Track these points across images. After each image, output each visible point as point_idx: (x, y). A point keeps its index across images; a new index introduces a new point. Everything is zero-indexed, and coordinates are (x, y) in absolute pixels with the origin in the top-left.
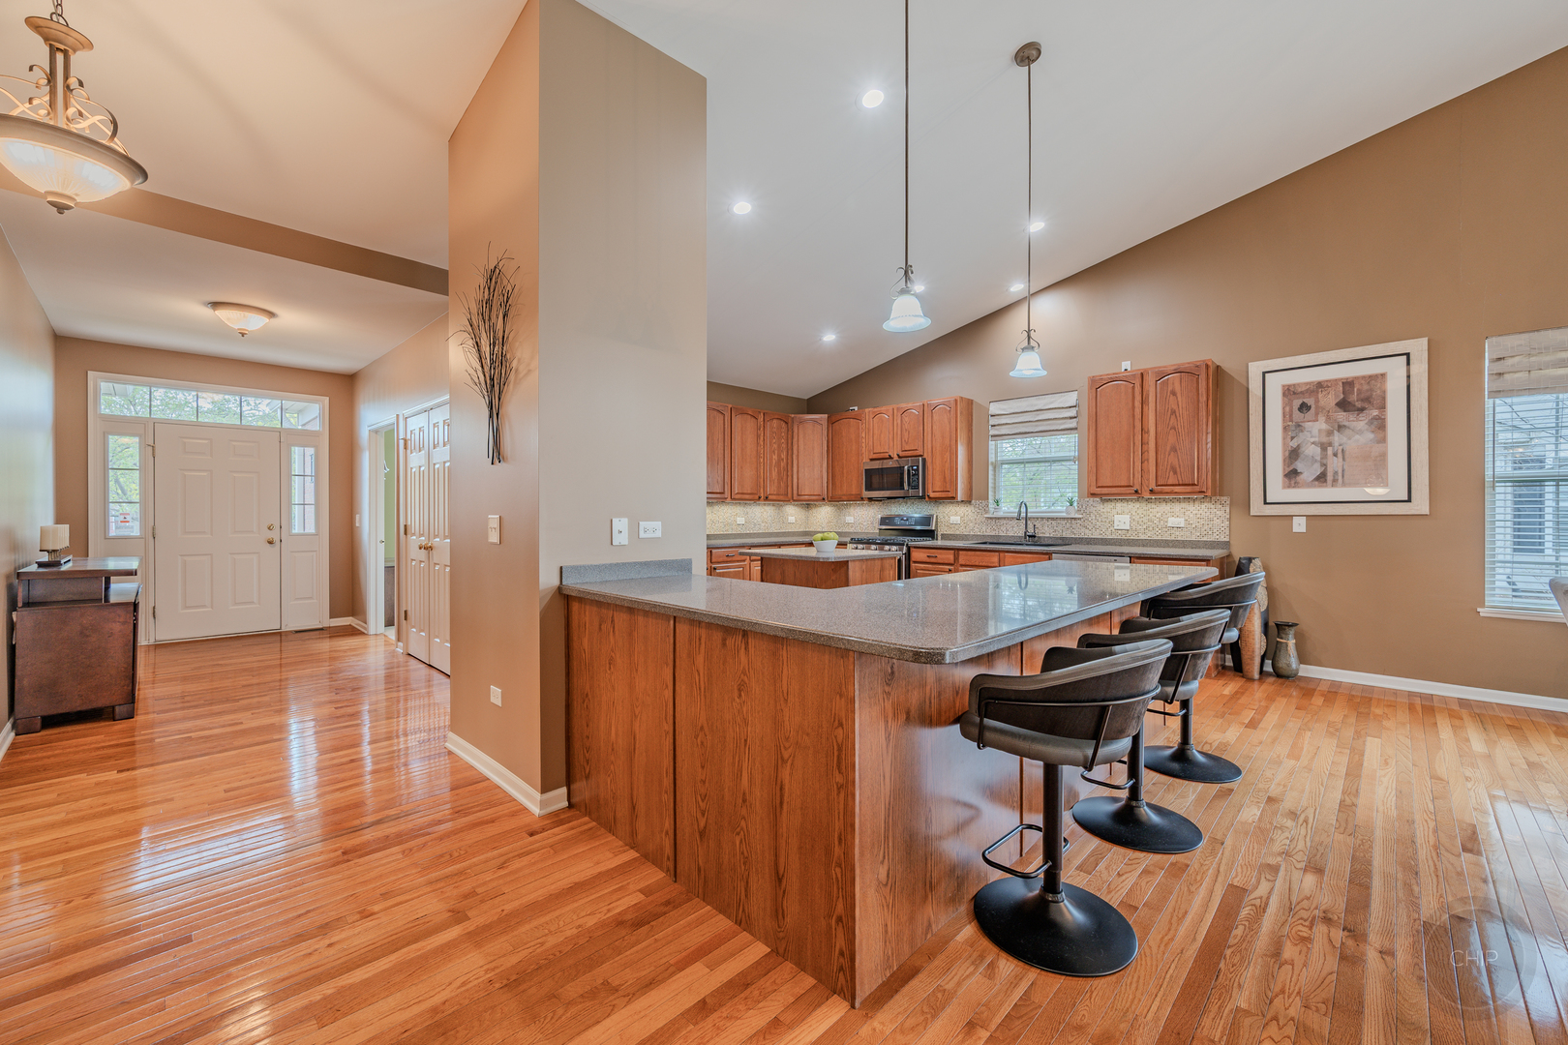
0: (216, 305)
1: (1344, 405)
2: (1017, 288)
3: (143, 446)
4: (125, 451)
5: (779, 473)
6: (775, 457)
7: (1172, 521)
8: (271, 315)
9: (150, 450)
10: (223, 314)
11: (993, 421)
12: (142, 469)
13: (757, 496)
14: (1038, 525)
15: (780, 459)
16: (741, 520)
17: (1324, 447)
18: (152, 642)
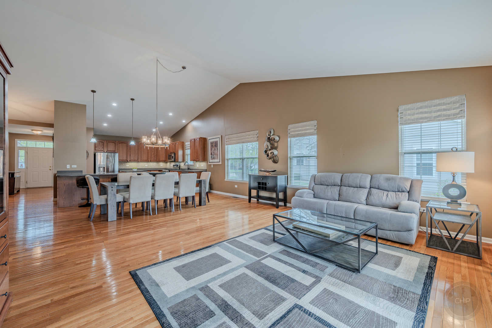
0: (32, 130)
1: (215, 146)
2: (184, 122)
3: (25, 152)
4: (22, 153)
5: (154, 156)
6: (153, 153)
7: (202, 166)
8: (42, 131)
9: (27, 153)
10: (33, 131)
11: (186, 146)
12: (25, 156)
13: (147, 161)
14: (190, 166)
15: (154, 153)
16: (146, 165)
17: (214, 152)
18: (26, 187)
